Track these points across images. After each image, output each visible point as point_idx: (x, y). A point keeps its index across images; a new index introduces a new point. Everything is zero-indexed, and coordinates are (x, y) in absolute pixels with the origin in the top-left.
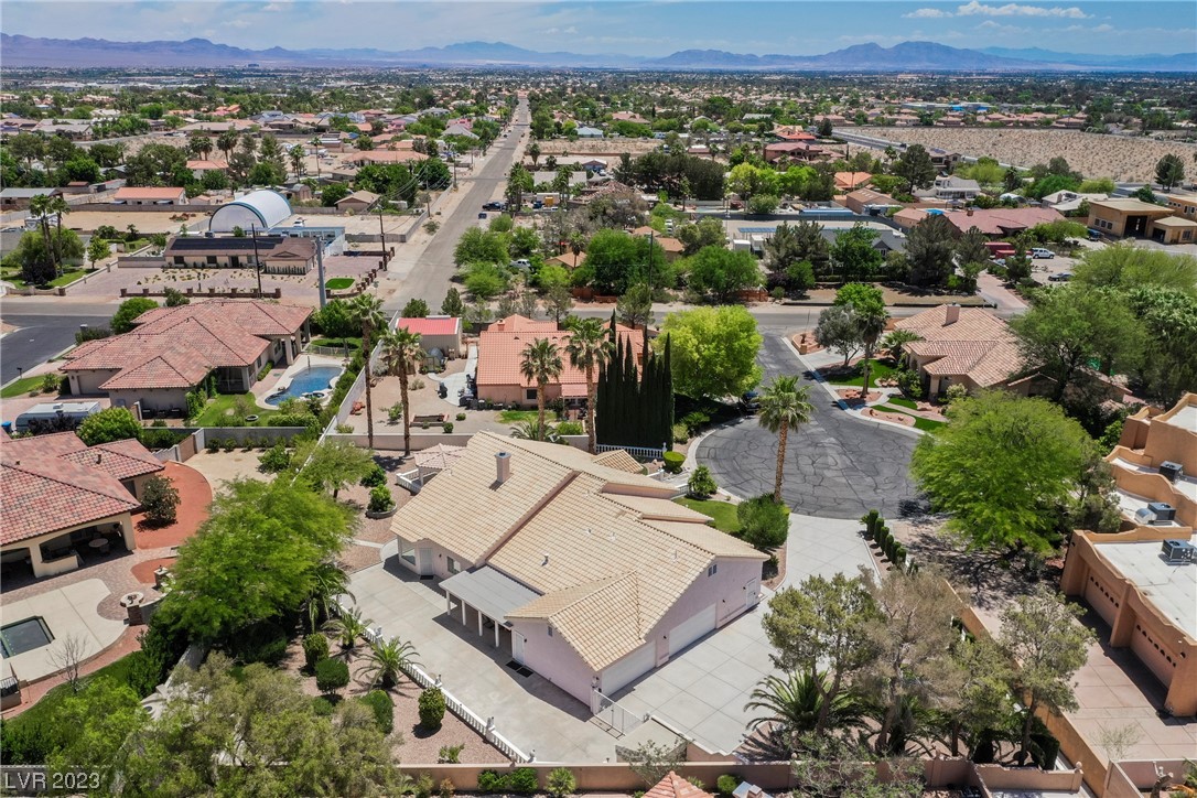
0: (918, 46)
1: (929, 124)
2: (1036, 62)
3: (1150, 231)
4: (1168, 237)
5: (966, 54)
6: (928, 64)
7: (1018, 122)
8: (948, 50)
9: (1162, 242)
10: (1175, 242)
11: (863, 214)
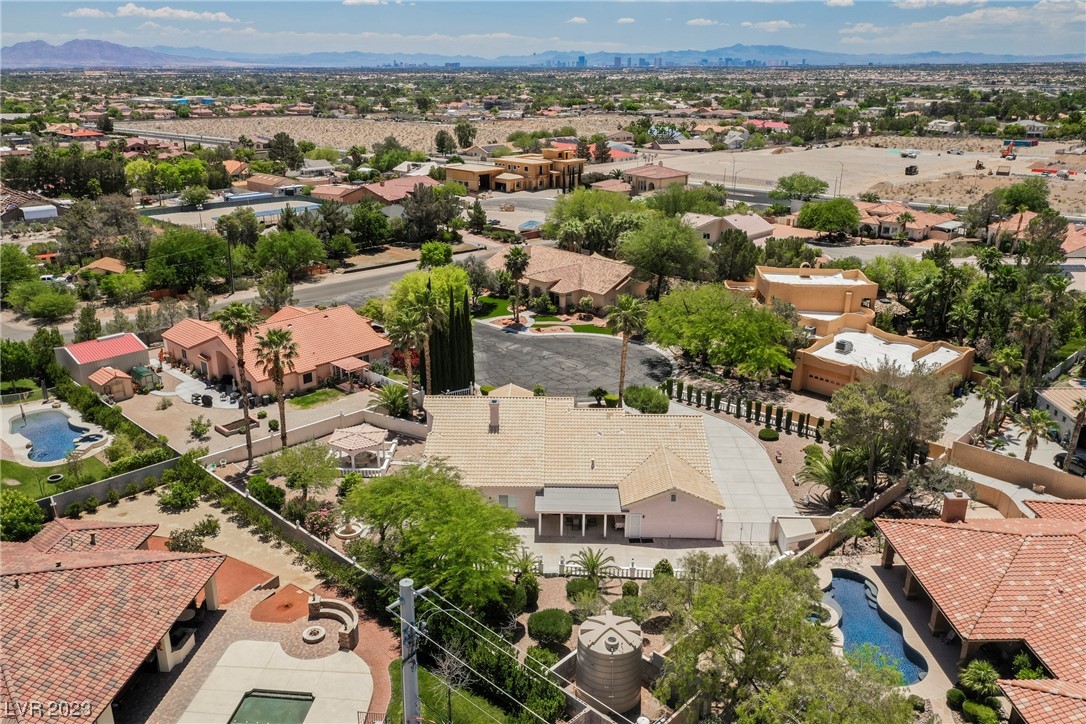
0: (88, 43)
1: (185, 116)
2: (202, 60)
3: (493, 185)
4: (508, 188)
5: (137, 52)
6: (102, 61)
7: (260, 111)
8: (117, 48)
9: (505, 191)
10: (513, 191)
11: (276, 195)
